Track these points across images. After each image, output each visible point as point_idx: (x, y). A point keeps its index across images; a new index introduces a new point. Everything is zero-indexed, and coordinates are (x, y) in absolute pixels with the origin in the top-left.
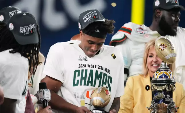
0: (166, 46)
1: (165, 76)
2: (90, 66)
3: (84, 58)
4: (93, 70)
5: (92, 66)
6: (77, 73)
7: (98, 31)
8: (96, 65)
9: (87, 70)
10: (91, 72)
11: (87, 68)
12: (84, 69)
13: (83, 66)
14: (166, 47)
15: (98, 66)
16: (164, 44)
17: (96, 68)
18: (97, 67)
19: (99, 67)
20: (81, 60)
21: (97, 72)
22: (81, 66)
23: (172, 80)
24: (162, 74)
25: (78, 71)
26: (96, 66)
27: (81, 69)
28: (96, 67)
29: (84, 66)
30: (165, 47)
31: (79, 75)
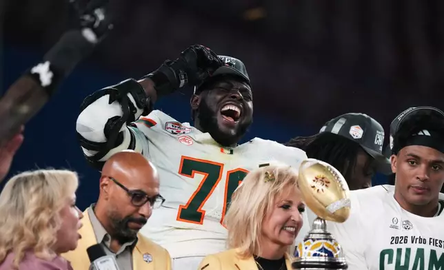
0: (329, 182)
1: (326, 251)
2: (418, 240)
3: (404, 223)
4: (423, 249)
5: (422, 241)
6: (387, 256)
7: (427, 133)
8: (430, 239)
9: (410, 249)
10: (420, 253)
11: (409, 245)
12: (404, 247)
13: (400, 240)
14: (328, 184)
15: (436, 240)
16: (323, 178)
17: (432, 244)
18: (434, 242)
19: (438, 242)
20: (396, 228)
21: (433, 253)
22: (395, 240)
23: (340, 261)
24: (321, 247)
25: (390, 252)
26: (432, 241)
27: (395, 247)
28: (430, 242)
29: (403, 241)
30: (326, 185)
31: (390, 261)
